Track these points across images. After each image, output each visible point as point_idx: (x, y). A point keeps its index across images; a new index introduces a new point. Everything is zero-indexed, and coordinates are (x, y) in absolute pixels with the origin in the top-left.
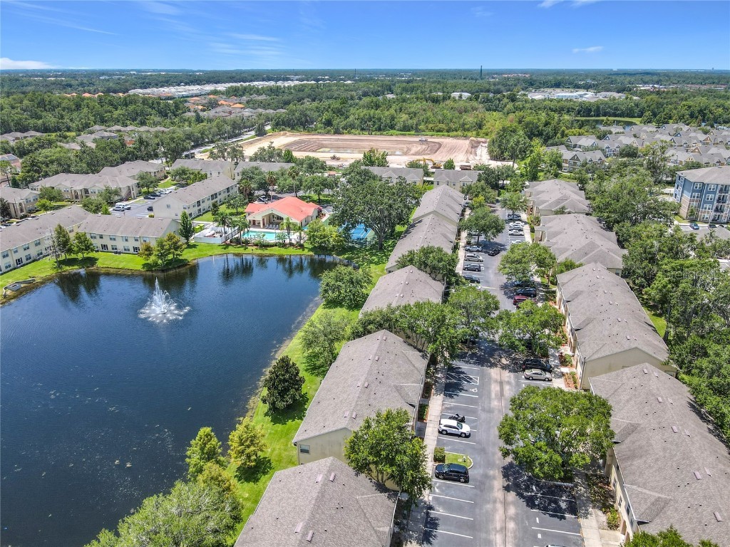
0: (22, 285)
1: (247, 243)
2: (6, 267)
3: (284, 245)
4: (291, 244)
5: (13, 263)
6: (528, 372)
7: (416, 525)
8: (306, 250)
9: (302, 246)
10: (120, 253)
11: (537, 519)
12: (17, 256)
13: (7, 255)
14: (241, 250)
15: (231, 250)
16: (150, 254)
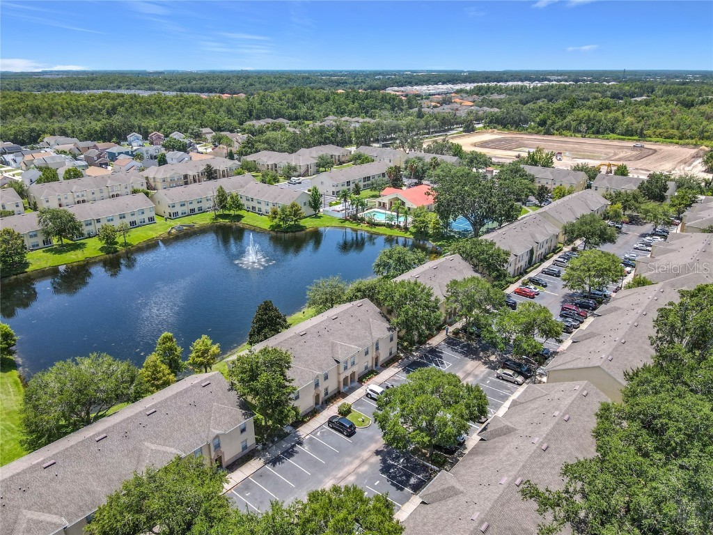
0: (184, 228)
1: (362, 220)
2: (182, 214)
3: (390, 226)
4: (398, 227)
5: (188, 211)
6: (500, 371)
7: (276, 450)
8: (409, 233)
9: (406, 229)
10: (262, 215)
11: (378, 482)
12: (191, 207)
13: (184, 205)
14: (354, 226)
15: (347, 224)
16: (275, 218)
